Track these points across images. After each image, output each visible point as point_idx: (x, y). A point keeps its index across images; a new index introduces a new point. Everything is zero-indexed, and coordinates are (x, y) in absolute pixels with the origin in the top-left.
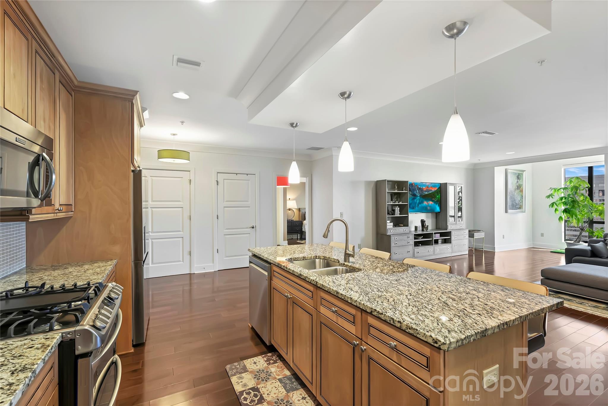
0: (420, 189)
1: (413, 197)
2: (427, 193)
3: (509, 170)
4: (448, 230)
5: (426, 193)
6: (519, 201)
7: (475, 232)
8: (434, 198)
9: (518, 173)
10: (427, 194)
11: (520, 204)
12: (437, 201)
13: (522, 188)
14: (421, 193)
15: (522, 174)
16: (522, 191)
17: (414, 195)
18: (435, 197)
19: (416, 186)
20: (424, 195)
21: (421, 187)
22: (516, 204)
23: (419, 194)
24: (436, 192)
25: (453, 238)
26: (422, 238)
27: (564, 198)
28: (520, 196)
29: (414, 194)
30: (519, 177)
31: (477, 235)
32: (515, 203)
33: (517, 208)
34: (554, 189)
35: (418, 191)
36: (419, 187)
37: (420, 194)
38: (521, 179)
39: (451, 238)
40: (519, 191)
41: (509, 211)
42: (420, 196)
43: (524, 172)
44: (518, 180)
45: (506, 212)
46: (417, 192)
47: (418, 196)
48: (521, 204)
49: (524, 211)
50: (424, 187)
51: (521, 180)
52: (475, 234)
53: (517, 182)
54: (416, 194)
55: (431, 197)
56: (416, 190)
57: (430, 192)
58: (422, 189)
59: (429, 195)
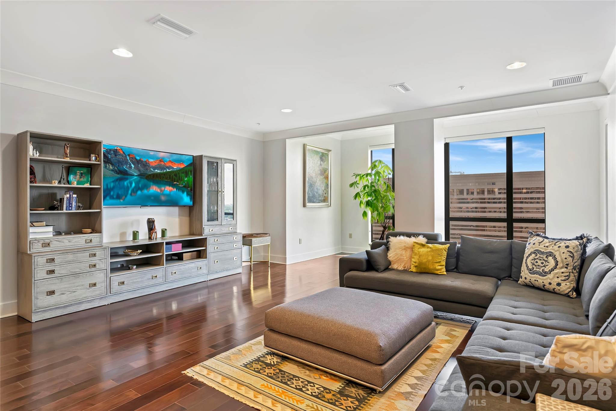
0: (138, 162)
1: (119, 176)
2: (159, 171)
3: (307, 146)
4: (204, 236)
5: (156, 170)
6: (323, 191)
7: (255, 237)
8: (177, 182)
9: (321, 152)
10: (160, 174)
11: (324, 195)
12: (185, 187)
13: (327, 173)
14: (142, 169)
15: (328, 155)
16: (327, 178)
17: (124, 174)
18: (180, 179)
19: (129, 155)
20: (150, 175)
21: (144, 160)
22: (319, 194)
23: (136, 171)
24: (185, 172)
25: (210, 248)
26: (141, 254)
27: (367, 188)
28: (324, 184)
29: (119, 171)
30: (323, 157)
31: (256, 242)
32: (317, 193)
33: (320, 200)
34: (359, 175)
35: (133, 166)
36: (136, 159)
37: (139, 171)
38: (326, 161)
39: (205, 250)
40: (322, 177)
41: (308, 204)
42: (138, 175)
43: (330, 152)
44: (322, 163)
45: (304, 206)
46: (131, 167)
47: (134, 175)
48: (326, 195)
49: (330, 205)
50: (151, 160)
51: (325, 163)
52: (254, 240)
53: (321, 165)
54: (126, 171)
55: (170, 179)
56: (127, 163)
57: (168, 170)
58: (147, 163)
59: (164, 174)
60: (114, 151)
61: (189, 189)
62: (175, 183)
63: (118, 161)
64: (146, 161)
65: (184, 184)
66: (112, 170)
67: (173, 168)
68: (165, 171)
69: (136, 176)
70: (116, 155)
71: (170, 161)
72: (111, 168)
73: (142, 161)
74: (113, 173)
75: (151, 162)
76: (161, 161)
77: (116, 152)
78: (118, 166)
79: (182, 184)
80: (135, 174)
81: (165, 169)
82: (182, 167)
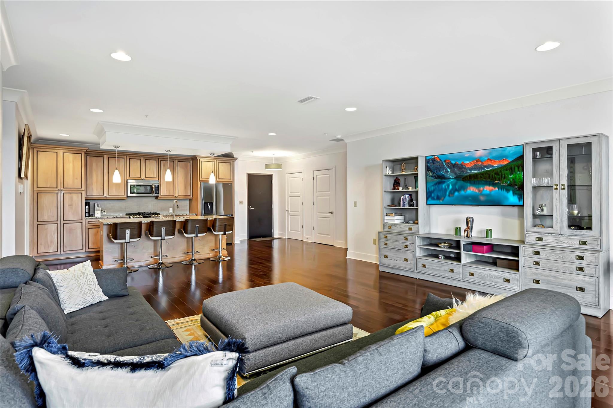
0: (453, 166)
1: (437, 180)
2: (476, 172)
5: (473, 171)
8: (499, 180)
10: (477, 174)
12: (510, 185)
14: (458, 172)
17: (442, 178)
18: (503, 177)
19: (445, 161)
20: (466, 176)
23: (453, 174)
24: (509, 168)
29: (437, 176)
35: (449, 170)
36: (451, 163)
37: (455, 174)
42: (455, 178)
46: (447, 171)
47: (450, 178)
50: (467, 162)
54: (443, 175)
55: (489, 178)
56: (443, 168)
57: (486, 169)
58: (462, 166)
59: (482, 174)
60: (432, 160)
61: (516, 187)
62: (496, 182)
63: (436, 168)
64: (461, 164)
65: (509, 182)
66: (432, 176)
67: (493, 166)
68: (483, 171)
69: (453, 178)
70: (434, 163)
71: (489, 159)
72: (431, 174)
73: (458, 164)
74: (432, 178)
75: (467, 164)
76: (478, 160)
77: (433, 160)
78: (437, 172)
79: (506, 183)
80: (452, 177)
81: (483, 168)
82: (505, 163)
